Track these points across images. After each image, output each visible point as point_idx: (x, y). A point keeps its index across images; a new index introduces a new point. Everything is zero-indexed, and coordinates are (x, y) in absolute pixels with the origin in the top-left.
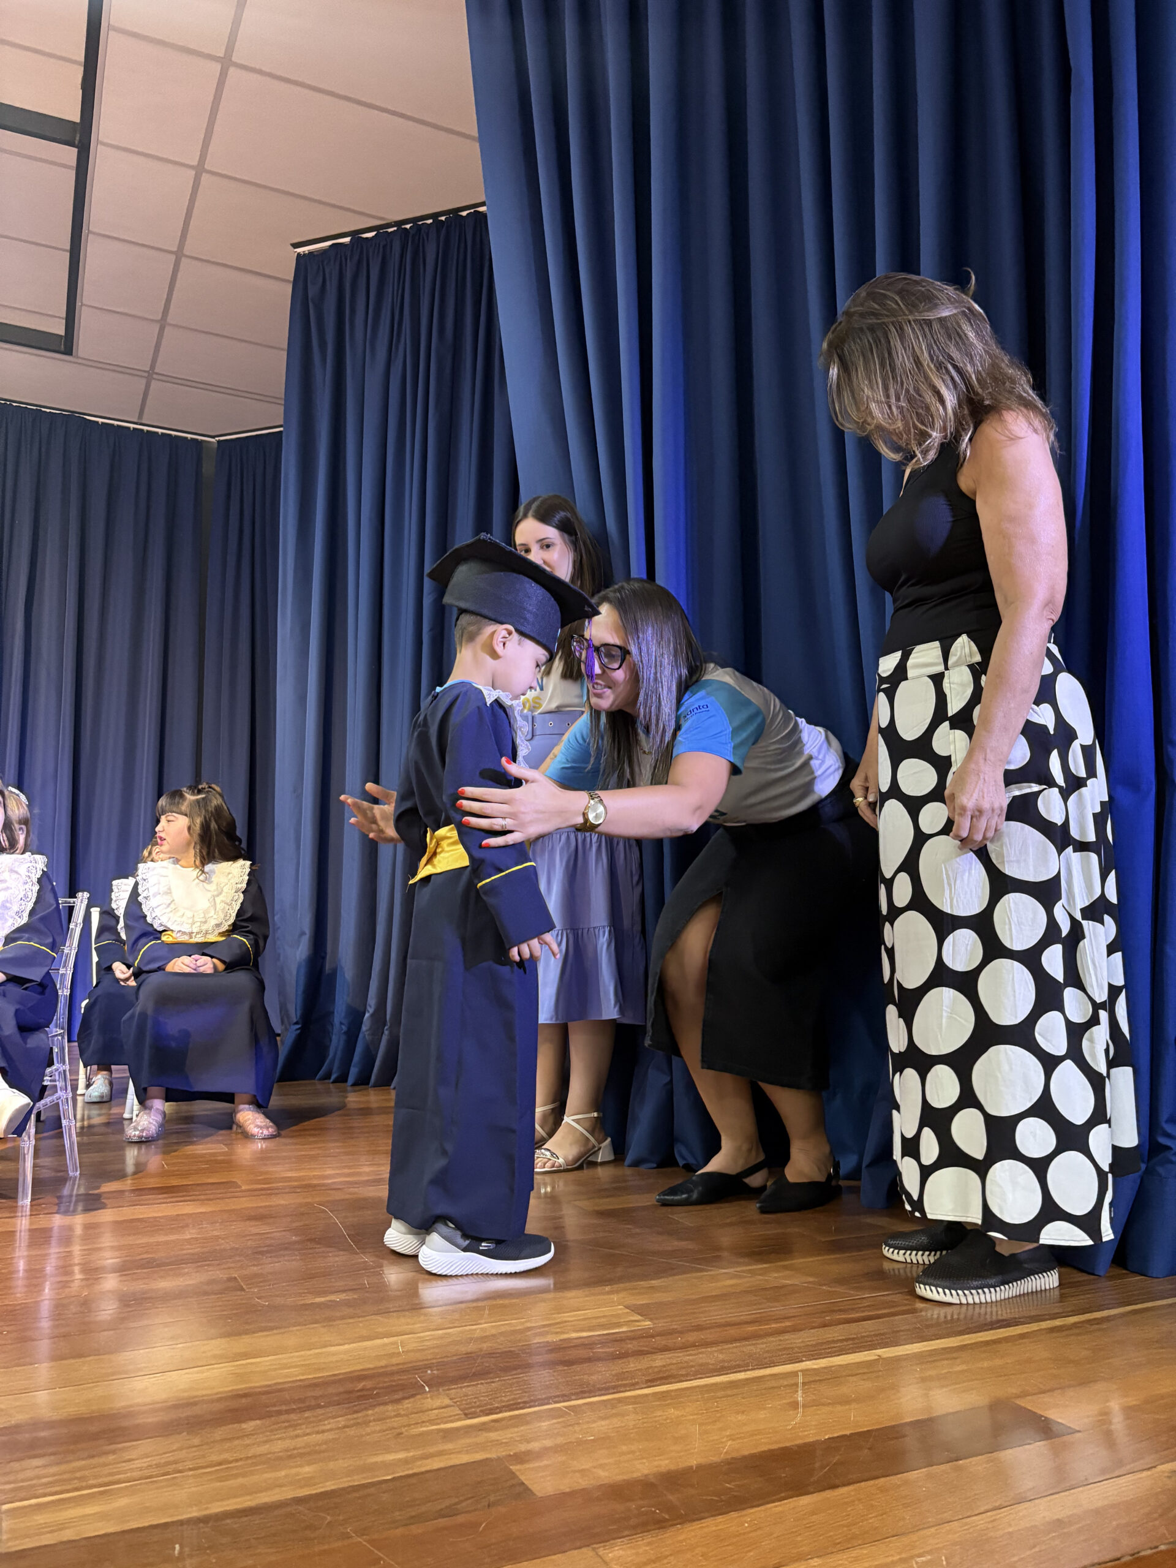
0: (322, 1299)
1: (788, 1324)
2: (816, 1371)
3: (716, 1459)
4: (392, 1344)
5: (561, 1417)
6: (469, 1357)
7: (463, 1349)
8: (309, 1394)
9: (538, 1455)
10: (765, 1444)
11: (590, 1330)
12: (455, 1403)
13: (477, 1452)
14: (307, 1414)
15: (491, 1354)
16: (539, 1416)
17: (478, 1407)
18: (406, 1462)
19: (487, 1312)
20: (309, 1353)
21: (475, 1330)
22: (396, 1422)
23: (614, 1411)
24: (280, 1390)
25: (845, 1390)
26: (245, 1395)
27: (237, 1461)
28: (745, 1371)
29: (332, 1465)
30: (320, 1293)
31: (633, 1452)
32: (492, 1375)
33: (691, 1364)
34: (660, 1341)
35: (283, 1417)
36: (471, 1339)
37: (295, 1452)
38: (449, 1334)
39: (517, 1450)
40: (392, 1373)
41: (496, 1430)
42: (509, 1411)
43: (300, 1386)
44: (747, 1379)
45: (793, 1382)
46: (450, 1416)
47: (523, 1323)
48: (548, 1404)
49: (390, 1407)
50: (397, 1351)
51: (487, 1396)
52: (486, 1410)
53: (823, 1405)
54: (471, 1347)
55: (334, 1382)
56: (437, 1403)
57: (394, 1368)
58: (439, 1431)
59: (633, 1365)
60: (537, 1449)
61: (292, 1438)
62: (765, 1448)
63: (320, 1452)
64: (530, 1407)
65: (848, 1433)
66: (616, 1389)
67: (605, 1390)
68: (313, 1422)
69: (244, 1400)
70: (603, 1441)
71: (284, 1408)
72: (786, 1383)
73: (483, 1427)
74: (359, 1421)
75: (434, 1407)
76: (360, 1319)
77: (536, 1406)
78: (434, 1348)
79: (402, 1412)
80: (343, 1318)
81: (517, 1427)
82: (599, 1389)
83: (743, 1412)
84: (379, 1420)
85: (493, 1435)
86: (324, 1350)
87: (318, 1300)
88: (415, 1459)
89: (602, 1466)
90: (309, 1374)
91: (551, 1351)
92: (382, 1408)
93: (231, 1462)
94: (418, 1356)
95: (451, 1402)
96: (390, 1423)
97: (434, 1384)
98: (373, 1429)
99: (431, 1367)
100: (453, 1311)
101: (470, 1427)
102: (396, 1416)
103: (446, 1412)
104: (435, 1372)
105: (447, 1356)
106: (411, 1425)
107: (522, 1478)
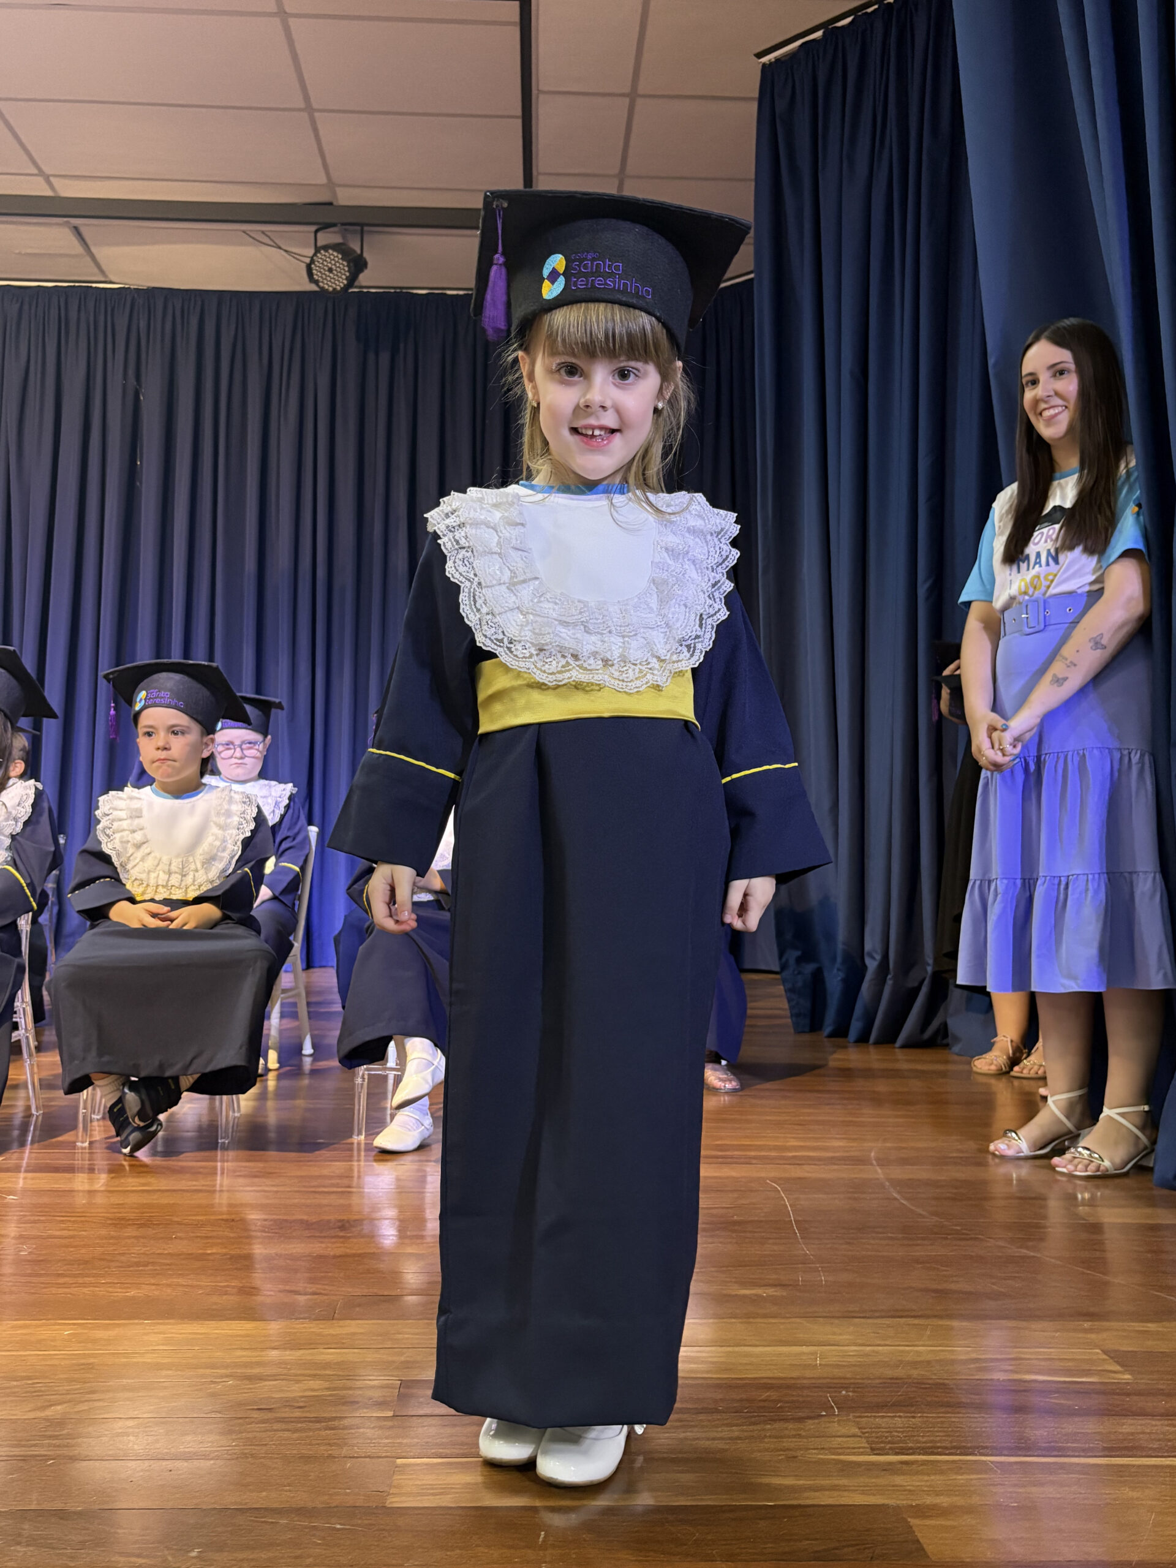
0: (749, 1292)
3: (1169, 1558)
4: (812, 1354)
5: (985, 1471)
6: (894, 1383)
7: (889, 1373)
9: (943, 1512)
11: (1049, 1374)
12: (864, 1433)
13: (876, 1495)
15: (920, 1384)
16: (958, 1468)
17: (889, 1442)
18: (793, 1489)
19: (928, 1333)
21: (908, 1352)
22: (792, 1443)
23: (1051, 1478)
29: (711, 1478)
30: (743, 1284)
31: (1062, 1530)
32: (913, 1409)
33: (1168, 1437)
34: (1137, 1402)
36: (901, 1362)
38: (877, 1352)
39: (922, 1501)
40: (803, 1387)
41: (904, 1473)
42: (923, 1455)
46: (854, 1448)
47: (968, 1353)
48: (973, 1453)
49: (791, 1426)
50: (814, 1363)
51: (902, 1432)
52: (897, 1448)
54: (900, 1372)
55: (737, 1387)
56: (845, 1430)
57: (805, 1381)
64: (949, 1455)
66: (1061, 1452)
67: (1050, 1451)
68: (706, 1427)
70: (1031, 1511)
73: (888, 1468)
74: (754, 1435)
75: (839, 1434)
76: (783, 1321)
77: (957, 1455)
78: (855, 1366)
79: (803, 1433)
80: (765, 1316)
81: (926, 1474)
82: (1040, 1449)
84: (776, 1437)
85: (896, 1480)
86: (737, 1349)
87: (744, 1292)
89: (1019, 1541)
92: (784, 1425)
94: (837, 1372)
95: (859, 1434)
96: (786, 1443)
97: (846, 1406)
98: (767, 1446)
99: (846, 1388)
100: (889, 1326)
101: (873, 1464)
102: (794, 1436)
103: (851, 1442)
104: (851, 1394)
105: (869, 1379)
106: (807, 1450)
107: (919, 1535)
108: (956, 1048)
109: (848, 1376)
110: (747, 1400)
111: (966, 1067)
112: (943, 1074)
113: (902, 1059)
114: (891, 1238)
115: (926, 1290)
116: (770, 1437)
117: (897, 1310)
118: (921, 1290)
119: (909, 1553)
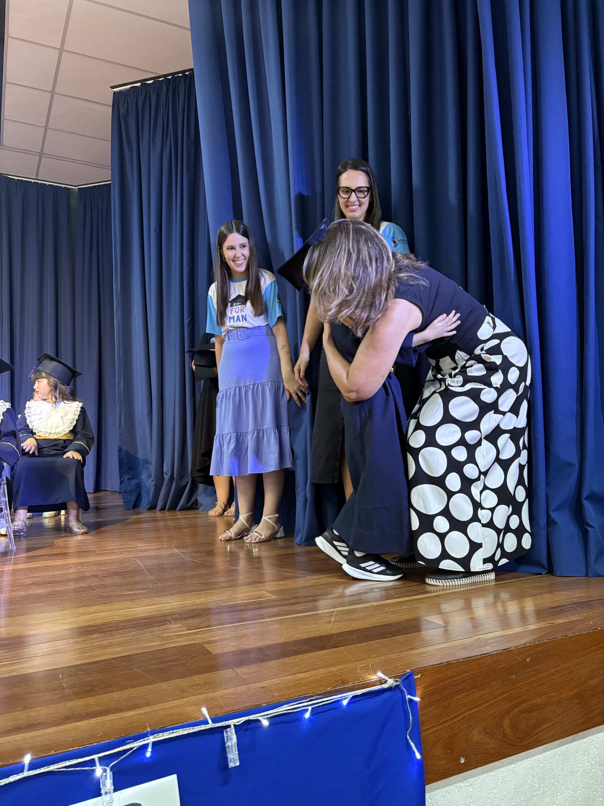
0: (131, 593)
2: (343, 611)
3: (291, 640)
4: (160, 607)
5: (229, 629)
6: (192, 610)
7: (191, 608)
8: (122, 625)
9: (216, 641)
10: (312, 635)
11: (248, 600)
12: (184, 626)
13: (190, 641)
14: (120, 631)
15: (202, 609)
16: (219, 629)
17: (194, 627)
18: (160, 645)
19: (203, 595)
20: (123, 611)
22: (157, 633)
23: (253, 626)
24: (109, 624)
25: (352, 616)
26: (93, 626)
28: (312, 611)
29: (128, 647)
31: (256, 639)
32: (201, 616)
33: (290, 610)
34: (279, 603)
35: (109, 633)
36: (195, 604)
37: (113, 644)
38: (185, 603)
39: (207, 640)
40: (159, 617)
41: (200, 634)
42: (207, 628)
43: (116, 622)
44: (312, 615)
45: (331, 614)
47: (218, 599)
48: (224, 625)
49: (156, 628)
50: (162, 609)
51: (198, 623)
52: (197, 628)
53: (342, 621)
54: (195, 607)
55: (131, 621)
56: (177, 626)
57: (159, 615)
58: (177, 635)
59: (264, 611)
61: (112, 639)
63: (125, 643)
64: (215, 626)
65: (349, 630)
66: (254, 619)
67: (250, 620)
69: (93, 628)
70: (245, 636)
71: (110, 629)
72: (329, 615)
73: (195, 633)
74: (142, 633)
75: (175, 627)
76: (147, 599)
77: (219, 626)
78: (178, 608)
79: (161, 629)
80: (139, 599)
81: (209, 633)
82: (248, 620)
83: (306, 625)
84: (150, 632)
85: (198, 636)
86: (129, 610)
87: (129, 593)
88: (164, 644)
89: (242, 644)
90: (122, 618)
91: (230, 608)
92: (153, 628)
93: (85, 648)
94: (171, 611)
95: (182, 626)
96: (154, 633)
97: (176, 620)
98: (147, 635)
99: (175, 614)
100: (189, 595)
101: (189, 633)
103: (180, 629)
104: (177, 616)
105: (183, 611)
106: (163, 633)
107: (208, 649)
108: (201, 509)
109: (175, 611)
110: (137, 624)
111: (206, 515)
112: (197, 518)
113: (179, 514)
114: (185, 570)
115: (201, 583)
116: (148, 632)
117: (191, 590)
118: (199, 583)
119: (205, 654)
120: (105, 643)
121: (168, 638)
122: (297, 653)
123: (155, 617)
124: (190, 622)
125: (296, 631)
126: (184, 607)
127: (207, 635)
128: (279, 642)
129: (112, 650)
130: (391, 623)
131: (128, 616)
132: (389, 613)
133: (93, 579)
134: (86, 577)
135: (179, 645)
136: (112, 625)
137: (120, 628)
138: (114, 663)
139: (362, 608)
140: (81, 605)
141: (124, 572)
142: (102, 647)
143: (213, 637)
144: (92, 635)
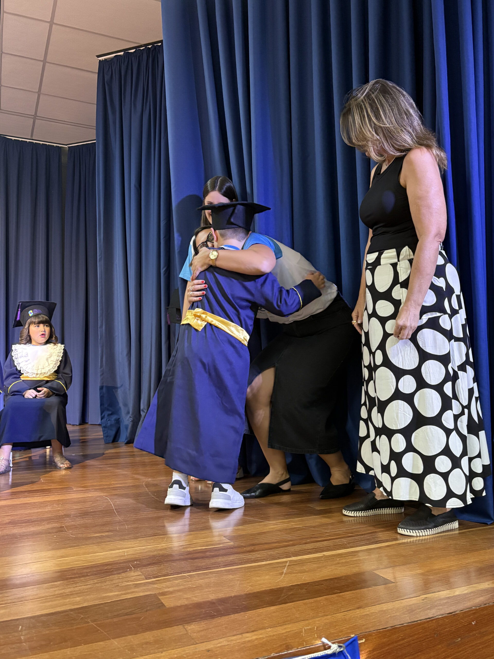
0: (98, 535)
1: (291, 543)
2: (295, 561)
3: (243, 593)
4: (123, 552)
5: (185, 579)
6: (154, 556)
7: (152, 554)
8: (84, 571)
9: (171, 593)
11: (207, 546)
12: (143, 574)
13: (147, 592)
14: (82, 579)
15: (163, 556)
16: (176, 579)
17: (152, 575)
18: (117, 595)
19: (165, 539)
20: (88, 556)
21: (159, 546)
22: (117, 581)
23: (207, 576)
24: (73, 570)
25: (305, 568)
26: (58, 572)
27: (50, 596)
28: (266, 561)
29: (88, 597)
30: (96, 533)
31: (210, 591)
32: (160, 564)
33: (245, 559)
34: (236, 550)
35: (72, 580)
36: (156, 550)
37: (74, 593)
38: (147, 548)
39: (164, 591)
40: (120, 563)
41: (157, 584)
42: (164, 577)
43: (81, 568)
45: (284, 565)
46: (140, 579)
47: (179, 544)
48: (181, 574)
49: (116, 576)
50: (124, 555)
51: (157, 571)
52: (154, 576)
53: (294, 573)
54: (155, 553)
55: (95, 567)
56: (136, 574)
57: (121, 561)
59: (220, 559)
60: (171, 590)
61: (74, 587)
62: (264, 589)
63: (85, 592)
64: (173, 575)
65: (299, 583)
66: (210, 568)
67: (206, 569)
68: (84, 581)
70: (199, 587)
71: (73, 576)
72: (281, 565)
73: (152, 583)
74: (103, 581)
75: (134, 575)
76: (112, 543)
77: (175, 575)
78: (140, 553)
79: (121, 577)
80: (105, 542)
81: (166, 582)
82: (203, 569)
83: (259, 576)
84: (111, 580)
85: (156, 586)
86: (94, 554)
88: (122, 594)
89: (195, 597)
90: (86, 563)
91: (188, 554)
92: (113, 576)
93: (48, 596)
94: (133, 556)
95: (141, 574)
96: (114, 582)
97: (136, 567)
98: (107, 584)
99: (136, 561)
100: (152, 539)
101: (147, 582)
102: (118, 579)
103: (138, 577)
104: (138, 562)
105: (144, 557)
106: (122, 582)
107: (162, 601)
109: (137, 557)
110: (99, 570)
114: (151, 511)
116: (108, 581)
117: (154, 534)
119: (159, 607)
120: (67, 591)
121: (127, 587)
122: (247, 609)
123: (117, 563)
124: (150, 569)
125: (248, 583)
126: (146, 552)
127: (164, 585)
128: (231, 595)
129: (72, 599)
130: (341, 577)
131: (93, 562)
132: (340, 565)
133: (66, 519)
134: (59, 516)
135: (135, 596)
136: (75, 571)
137: (83, 575)
138: (71, 614)
139: (314, 558)
140: (50, 547)
141: (95, 512)
142: (63, 596)
143: (169, 588)
144: (56, 582)
